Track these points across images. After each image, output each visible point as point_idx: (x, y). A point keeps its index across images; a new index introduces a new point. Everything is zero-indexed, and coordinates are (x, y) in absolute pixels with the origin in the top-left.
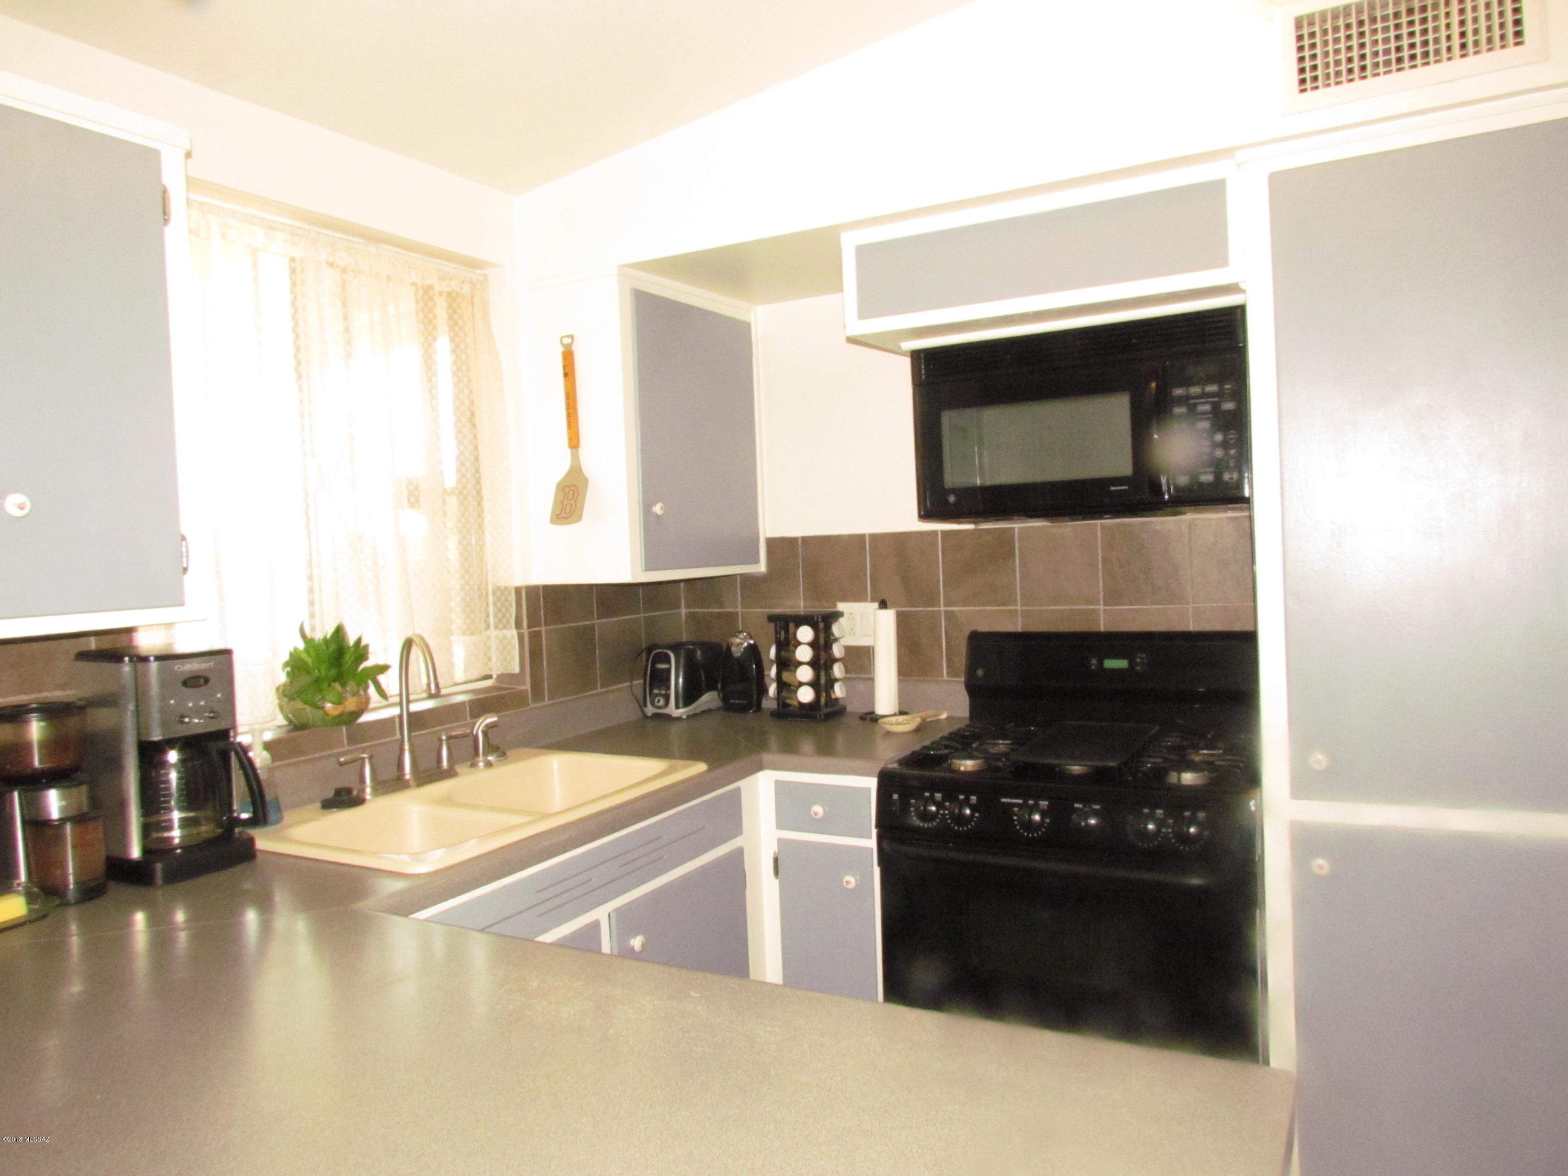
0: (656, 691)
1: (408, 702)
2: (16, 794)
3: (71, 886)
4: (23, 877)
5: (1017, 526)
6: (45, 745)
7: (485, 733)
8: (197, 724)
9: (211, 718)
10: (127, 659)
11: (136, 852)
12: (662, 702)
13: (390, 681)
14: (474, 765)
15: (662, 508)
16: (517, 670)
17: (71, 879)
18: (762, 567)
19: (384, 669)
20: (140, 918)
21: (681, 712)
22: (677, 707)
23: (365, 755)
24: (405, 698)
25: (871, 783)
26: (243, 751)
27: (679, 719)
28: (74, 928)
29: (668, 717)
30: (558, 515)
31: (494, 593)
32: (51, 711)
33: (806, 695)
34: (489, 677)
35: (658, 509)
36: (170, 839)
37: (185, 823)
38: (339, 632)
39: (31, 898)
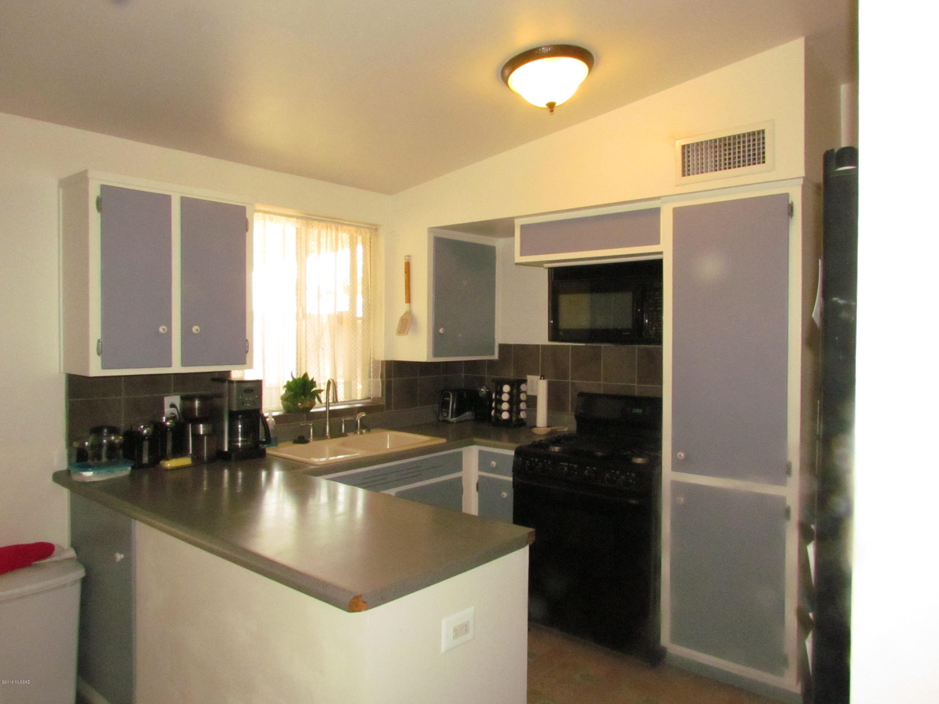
0: (444, 410)
1: (329, 406)
2: (190, 425)
3: (205, 457)
4: (191, 452)
5: (603, 345)
6: (200, 409)
7: (361, 420)
8: (248, 406)
9: (254, 404)
10: (227, 382)
11: (226, 449)
12: (446, 415)
13: (323, 396)
14: (356, 433)
15: (443, 330)
16: (380, 396)
17: (205, 455)
18: (496, 357)
19: (320, 391)
20: (226, 473)
21: (454, 419)
22: (452, 417)
23: (311, 424)
24: (328, 404)
25: (512, 453)
26: (265, 418)
27: (453, 423)
28: (205, 472)
29: (448, 422)
30: (399, 331)
31: (373, 363)
32: (202, 398)
33: (505, 416)
34: (370, 398)
35: (441, 331)
36: (238, 446)
37: (242, 441)
38: (306, 375)
39: (193, 459)
